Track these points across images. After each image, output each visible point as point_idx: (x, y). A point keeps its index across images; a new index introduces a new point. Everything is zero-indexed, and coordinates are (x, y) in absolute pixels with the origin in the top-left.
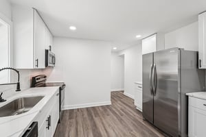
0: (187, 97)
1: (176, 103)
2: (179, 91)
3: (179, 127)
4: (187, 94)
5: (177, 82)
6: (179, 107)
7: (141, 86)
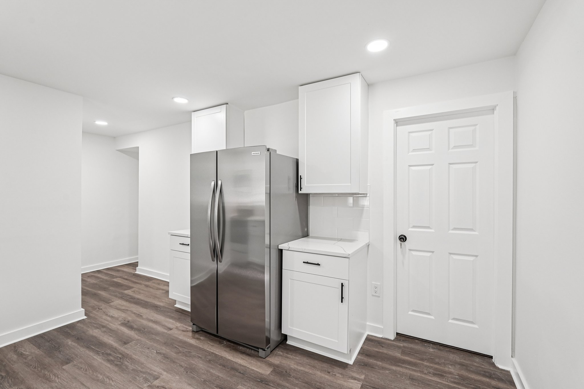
0: (281, 251)
1: (261, 268)
2: (267, 242)
3: (267, 320)
4: (280, 247)
5: (263, 222)
6: (267, 277)
7: (188, 241)
